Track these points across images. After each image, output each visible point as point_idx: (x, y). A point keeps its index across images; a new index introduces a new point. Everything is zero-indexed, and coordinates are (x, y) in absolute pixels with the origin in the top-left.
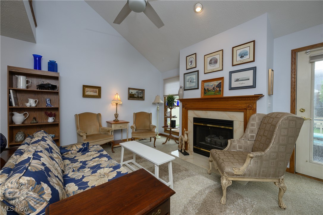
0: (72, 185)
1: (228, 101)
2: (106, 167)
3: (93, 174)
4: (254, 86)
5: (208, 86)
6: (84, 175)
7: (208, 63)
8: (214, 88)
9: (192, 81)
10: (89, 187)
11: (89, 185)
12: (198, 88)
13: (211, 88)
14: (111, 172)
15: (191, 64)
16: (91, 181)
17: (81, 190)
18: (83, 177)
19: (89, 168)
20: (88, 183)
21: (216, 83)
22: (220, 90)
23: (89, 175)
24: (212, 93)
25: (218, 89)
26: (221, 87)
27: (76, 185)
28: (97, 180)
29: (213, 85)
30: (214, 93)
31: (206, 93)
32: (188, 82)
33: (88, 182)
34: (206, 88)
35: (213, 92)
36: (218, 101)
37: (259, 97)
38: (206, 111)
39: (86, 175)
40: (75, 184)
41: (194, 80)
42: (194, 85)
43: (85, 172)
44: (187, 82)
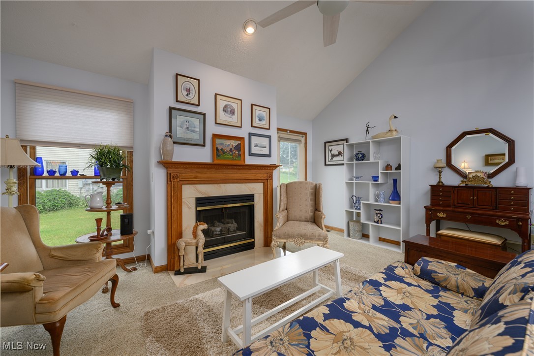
0: (458, 322)
1: (250, 170)
2: (381, 295)
3: (411, 306)
4: (269, 156)
5: (222, 144)
6: (425, 317)
7: (222, 109)
8: (231, 149)
9: (190, 128)
10: (439, 301)
11: (438, 303)
12: (204, 145)
13: (226, 149)
14: (391, 287)
15: (187, 95)
16: (428, 303)
17: (453, 307)
18: (429, 317)
19: (399, 322)
20: (435, 304)
21: (234, 143)
22: (239, 155)
23: (417, 312)
24: (229, 156)
25: (237, 152)
26: (240, 150)
27: (454, 317)
28: (420, 297)
29: (229, 145)
30: (232, 157)
31: (219, 156)
32: (181, 127)
33: (433, 306)
34: (220, 147)
35: (231, 155)
36: (239, 169)
37: (274, 167)
38: (219, 185)
39: (422, 315)
40: (454, 319)
41: (195, 127)
42: (195, 138)
43: (415, 322)
44: (178, 128)
